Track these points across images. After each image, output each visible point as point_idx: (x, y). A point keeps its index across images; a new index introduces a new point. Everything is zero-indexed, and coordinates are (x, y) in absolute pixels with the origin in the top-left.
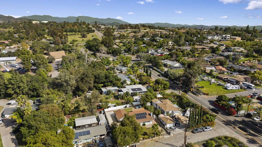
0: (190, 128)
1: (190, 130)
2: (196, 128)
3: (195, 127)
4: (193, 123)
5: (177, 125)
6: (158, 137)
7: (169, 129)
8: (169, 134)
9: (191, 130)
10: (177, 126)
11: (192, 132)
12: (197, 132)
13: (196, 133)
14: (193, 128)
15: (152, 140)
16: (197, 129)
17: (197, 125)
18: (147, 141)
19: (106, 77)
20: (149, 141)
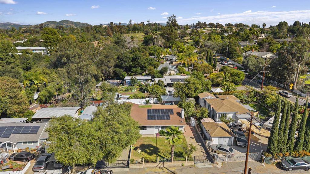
0: (272, 154)
1: (271, 159)
2: (291, 158)
3: (287, 154)
4: (284, 142)
5: (238, 143)
6: (179, 163)
7: (215, 149)
8: (211, 159)
9: (276, 162)
10: (239, 146)
11: (279, 166)
12: (293, 169)
13: (290, 170)
14: (281, 155)
15: (162, 166)
16: (295, 160)
17: (295, 149)
18: (149, 168)
19: (133, 58)
20: (154, 169)
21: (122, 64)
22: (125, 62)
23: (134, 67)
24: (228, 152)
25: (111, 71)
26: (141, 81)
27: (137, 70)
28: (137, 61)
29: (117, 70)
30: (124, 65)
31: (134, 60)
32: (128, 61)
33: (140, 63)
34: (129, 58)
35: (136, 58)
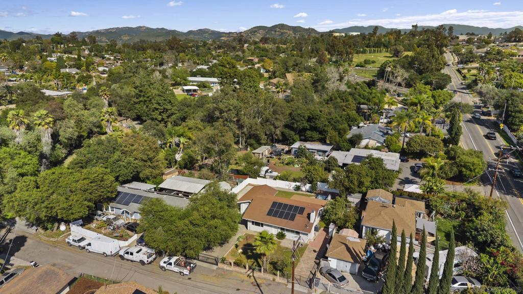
5: (363, 274)
10: (364, 277)
15: (251, 274)
18: (238, 272)
19: (309, 117)
20: (241, 275)
21: (293, 124)
22: (297, 121)
23: (309, 130)
24: (336, 280)
25: (278, 132)
26: (314, 152)
27: (313, 134)
28: (314, 122)
29: (287, 131)
30: (295, 126)
31: (310, 119)
32: (302, 120)
33: (318, 125)
34: (304, 117)
35: (313, 118)
